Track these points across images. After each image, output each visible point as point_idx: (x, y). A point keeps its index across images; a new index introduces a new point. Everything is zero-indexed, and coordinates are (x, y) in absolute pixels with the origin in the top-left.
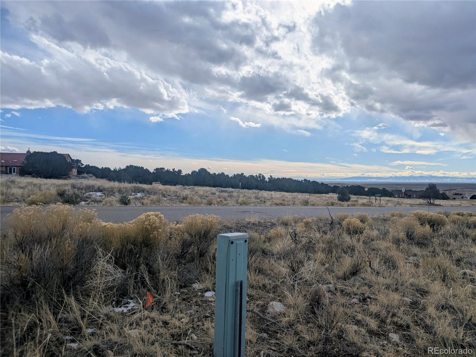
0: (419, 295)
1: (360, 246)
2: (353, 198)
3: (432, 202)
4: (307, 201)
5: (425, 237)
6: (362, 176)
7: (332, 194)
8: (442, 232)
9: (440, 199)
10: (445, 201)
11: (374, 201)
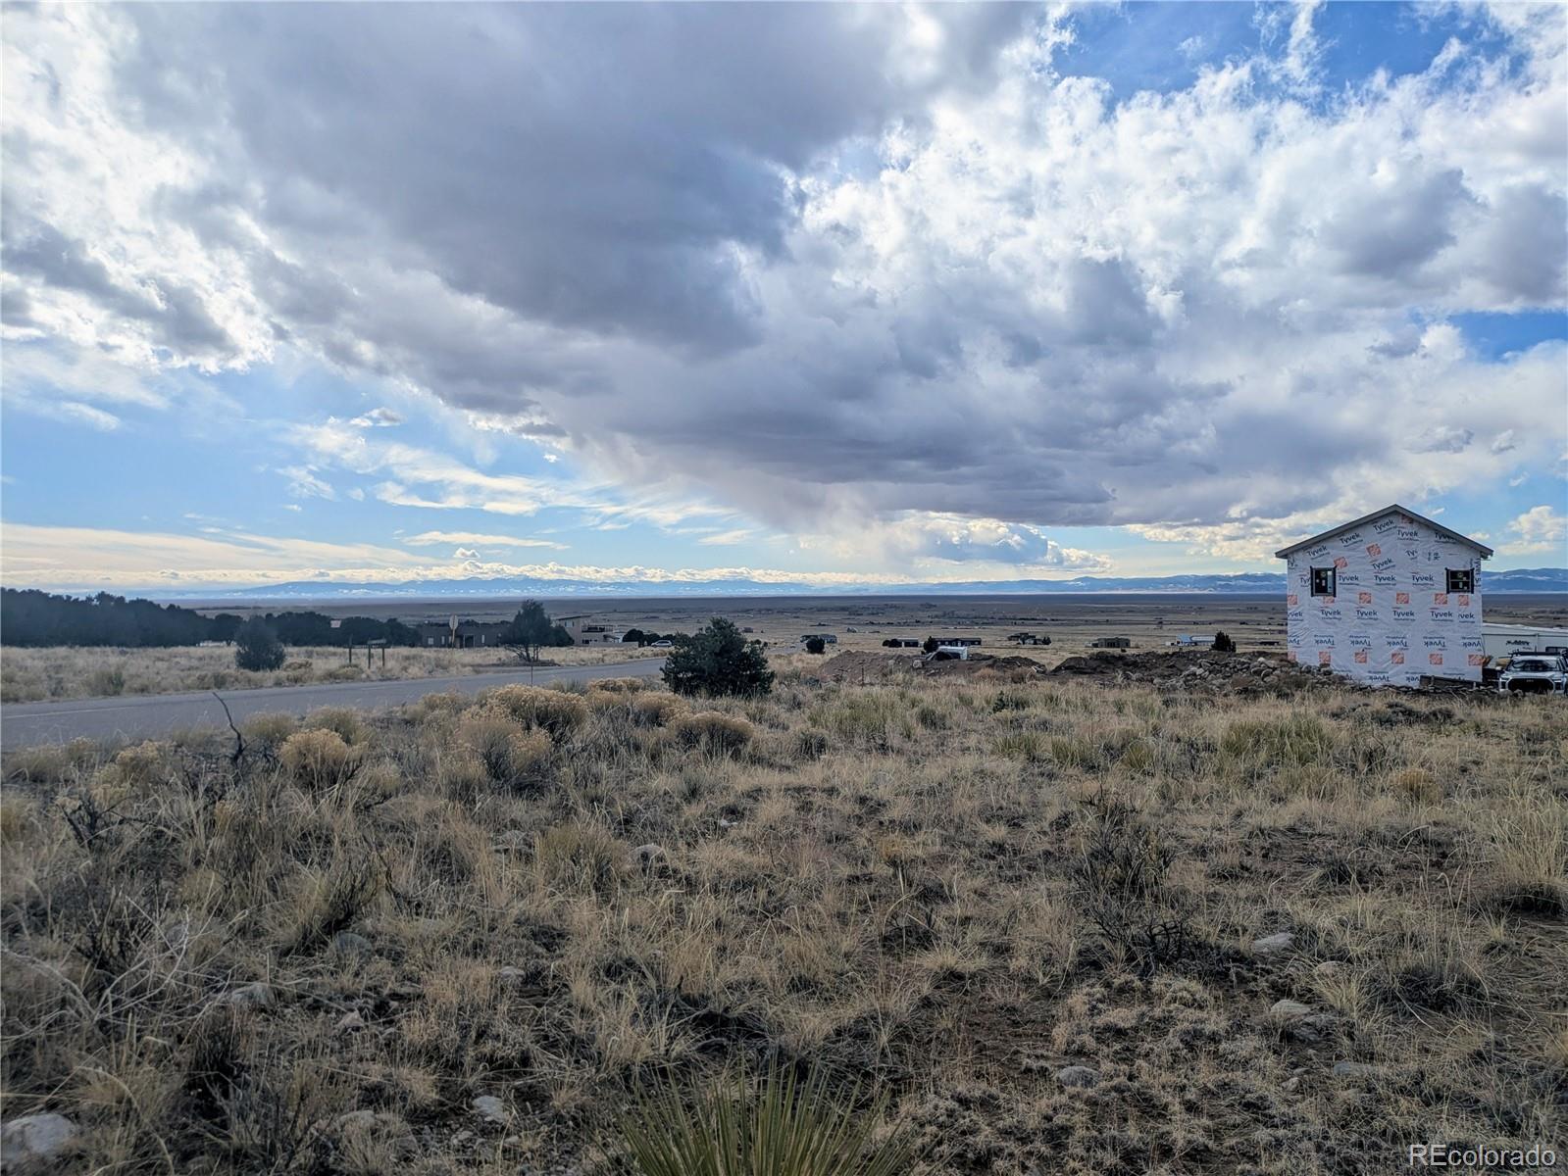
0: (541, 950)
1: (345, 824)
2: (294, 654)
3: (531, 655)
4: (119, 676)
5: (535, 766)
6: (320, 579)
7: (211, 644)
8: (577, 744)
9: (551, 646)
10: (563, 649)
11: (363, 663)
